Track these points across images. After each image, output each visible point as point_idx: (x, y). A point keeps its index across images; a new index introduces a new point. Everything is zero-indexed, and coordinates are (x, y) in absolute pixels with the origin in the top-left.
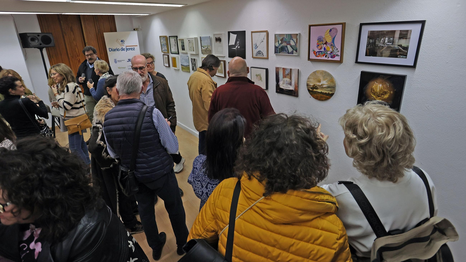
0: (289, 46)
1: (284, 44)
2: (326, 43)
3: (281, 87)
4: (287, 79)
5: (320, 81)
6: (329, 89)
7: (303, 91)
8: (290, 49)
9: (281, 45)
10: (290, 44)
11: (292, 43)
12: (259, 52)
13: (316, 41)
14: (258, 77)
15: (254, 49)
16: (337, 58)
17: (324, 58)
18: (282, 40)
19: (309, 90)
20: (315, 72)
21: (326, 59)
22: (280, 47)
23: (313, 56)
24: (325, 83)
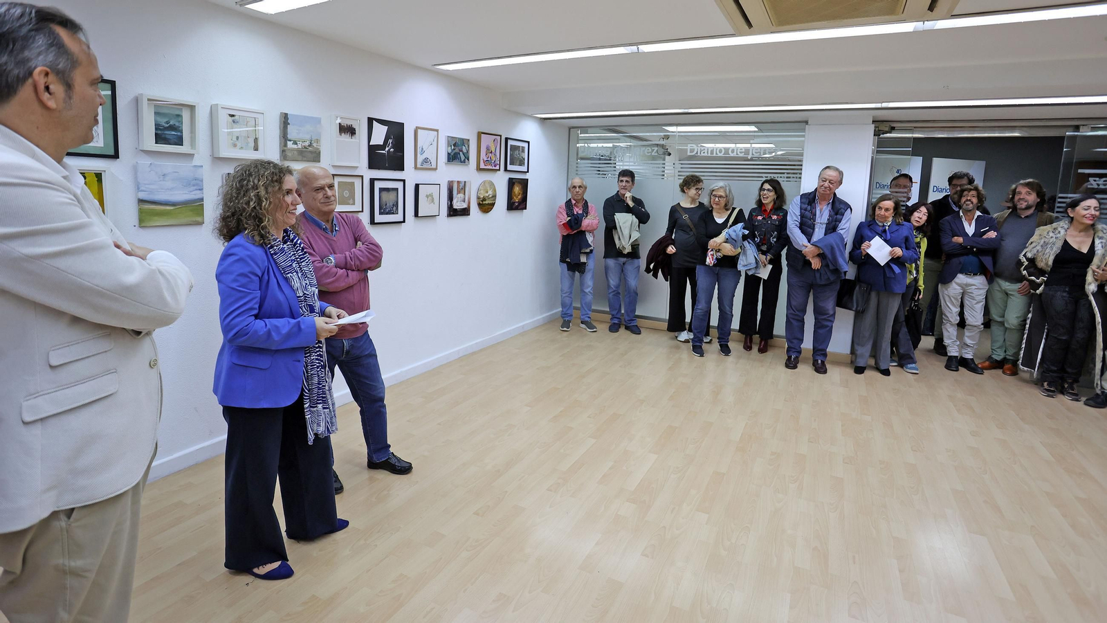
0: (461, 153)
1: (457, 150)
2: (491, 152)
3: (455, 207)
4: (461, 195)
5: (487, 192)
6: (493, 199)
7: (474, 208)
8: (463, 158)
9: (454, 151)
10: (462, 151)
11: (465, 150)
12: (426, 160)
13: (485, 150)
14: (430, 198)
15: (419, 155)
16: (497, 167)
17: (490, 167)
18: (455, 145)
19: (479, 205)
20: (484, 182)
21: (491, 168)
22: (452, 154)
23: (482, 166)
24: (490, 192)
